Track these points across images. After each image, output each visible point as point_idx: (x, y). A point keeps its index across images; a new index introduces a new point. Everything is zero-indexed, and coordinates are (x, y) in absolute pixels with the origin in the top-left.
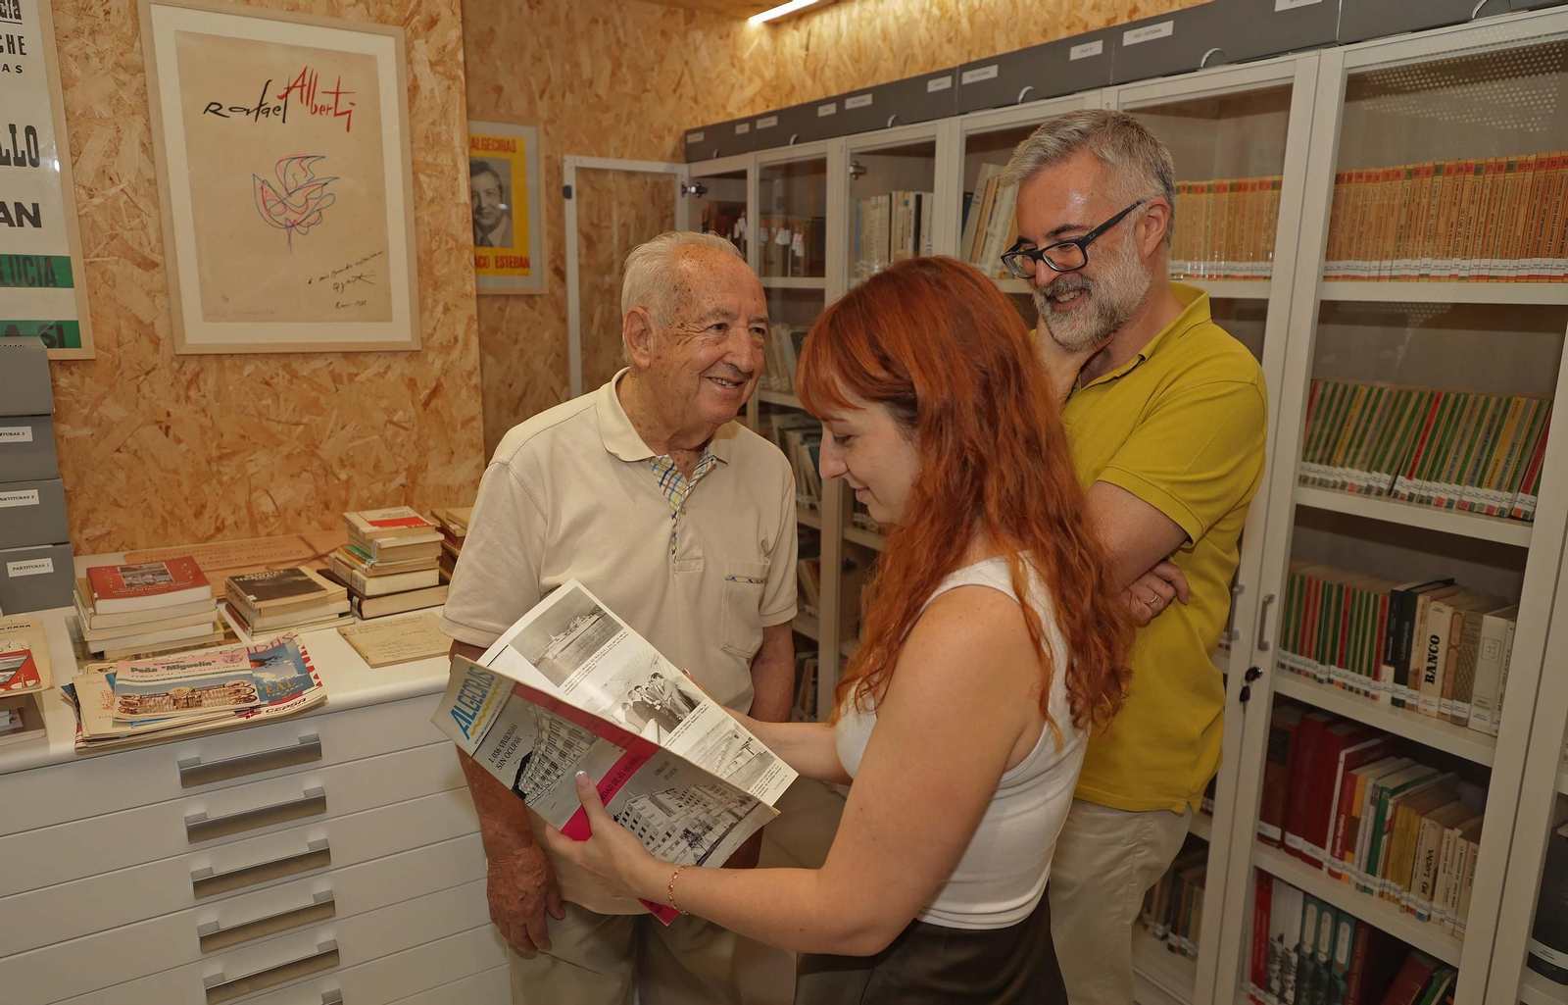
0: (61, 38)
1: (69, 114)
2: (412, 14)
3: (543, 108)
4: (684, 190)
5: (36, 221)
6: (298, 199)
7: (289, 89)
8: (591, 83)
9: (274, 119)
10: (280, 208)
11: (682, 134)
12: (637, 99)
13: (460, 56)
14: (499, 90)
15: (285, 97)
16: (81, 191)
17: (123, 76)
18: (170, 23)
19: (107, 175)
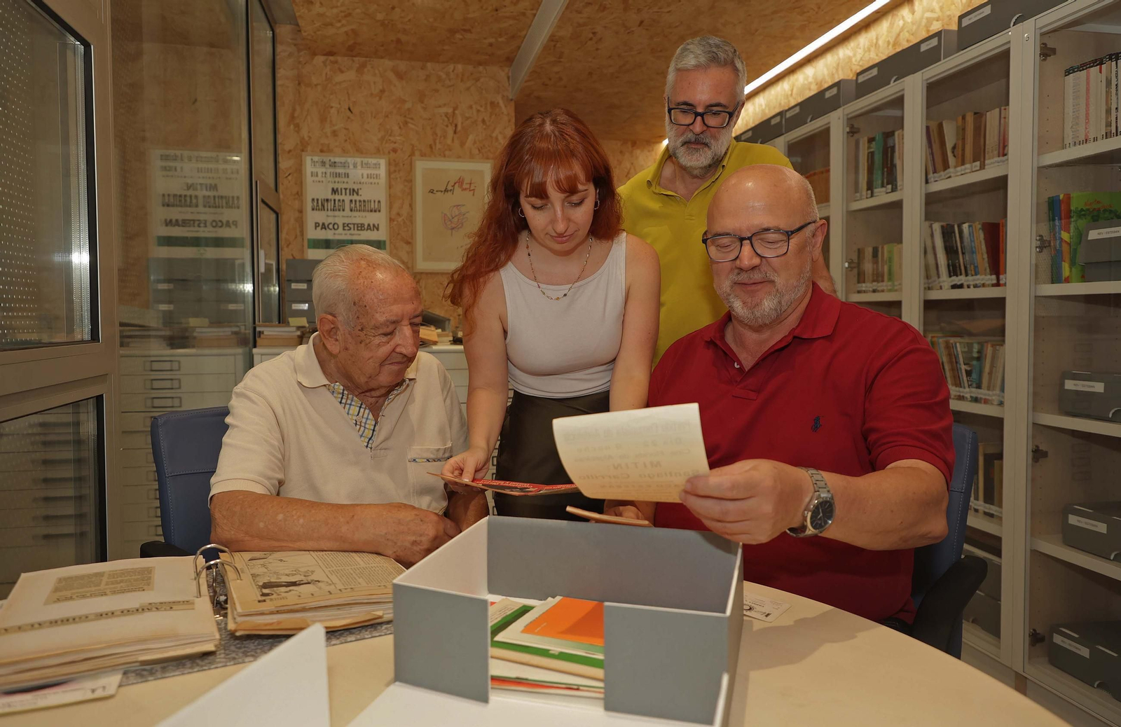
0: (390, 173)
1: (390, 195)
5: (378, 229)
6: (456, 220)
7: (455, 183)
9: (450, 194)
10: (449, 223)
15: (453, 186)
16: (391, 220)
17: (406, 184)
18: (421, 166)
19: (398, 214)
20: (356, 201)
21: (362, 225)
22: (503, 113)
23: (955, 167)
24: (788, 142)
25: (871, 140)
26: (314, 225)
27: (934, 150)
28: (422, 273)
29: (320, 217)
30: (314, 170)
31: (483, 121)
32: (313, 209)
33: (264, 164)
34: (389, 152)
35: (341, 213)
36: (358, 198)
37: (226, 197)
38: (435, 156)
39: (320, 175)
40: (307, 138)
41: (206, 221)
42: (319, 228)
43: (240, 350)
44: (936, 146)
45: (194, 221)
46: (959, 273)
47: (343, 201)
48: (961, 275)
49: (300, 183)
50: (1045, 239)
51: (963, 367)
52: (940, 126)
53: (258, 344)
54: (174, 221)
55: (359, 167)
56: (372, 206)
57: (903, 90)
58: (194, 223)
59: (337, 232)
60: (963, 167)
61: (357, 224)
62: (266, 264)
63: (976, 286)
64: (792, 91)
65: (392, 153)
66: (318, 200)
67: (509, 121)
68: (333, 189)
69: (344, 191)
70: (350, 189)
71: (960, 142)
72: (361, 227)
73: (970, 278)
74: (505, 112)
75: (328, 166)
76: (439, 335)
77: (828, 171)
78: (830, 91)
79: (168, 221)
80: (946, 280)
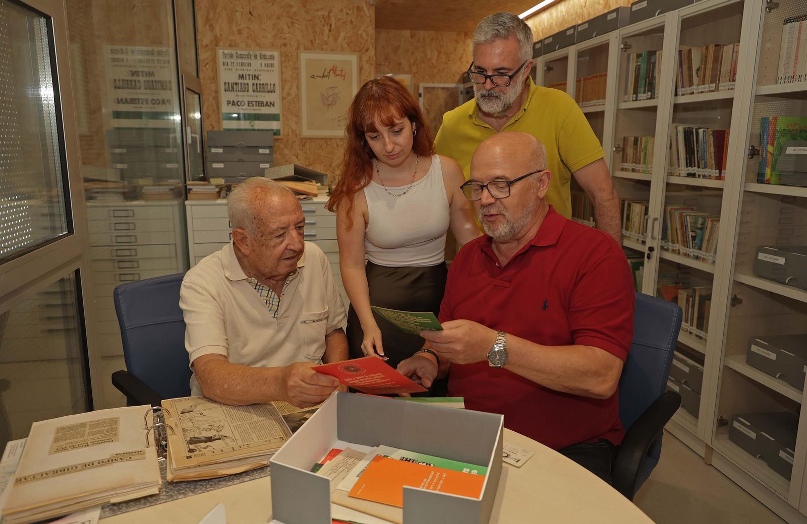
0: (282, 63)
1: (282, 80)
2: (362, 48)
3: (414, 69)
4: (461, 92)
5: (273, 106)
6: (330, 99)
7: (330, 71)
8: (430, 59)
9: (326, 78)
10: (326, 101)
11: (462, 74)
12: (446, 63)
13: (374, 58)
14: (400, 64)
15: (329, 73)
16: (283, 98)
17: (294, 70)
18: (304, 57)
19: (289, 94)
20: (257, 84)
21: (262, 102)
22: (366, 15)
23: (698, 85)
24: (578, 50)
25: (639, 56)
26: (226, 102)
27: (683, 70)
28: (306, 138)
29: (232, 96)
30: (226, 60)
31: (351, 22)
32: (225, 91)
33: (188, 54)
34: (281, 47)
35: (245, 94)
36: (258, 82)
37: (160, 81)
38: (315, 50)
39: (229, 64)
40: (219, 36)
41: (147, 100)
42: (230, 105)
43: (176, 202)
44: (685, 67)
45: (138, 99)
46: (693, 165)
47: (248, 84)
48: (695, 166)
49: (215, 71)
50: (755, 148)
51: (690, 234)
52: (690, 51)
53: (188, 198)
54: (124, 100)
55: (259, 58)
56: (269, 88)
57: (664, 22)
58: (139, 101)
59: (244, 107)
60: (703, 86)
61: (259, 102)
62: (192, 137)
63: (704, 176)
64: (586, 3)
65: (283, 47)
66: (229, 83)
67: (371, 22)
68: (240, 75)
69: (247, 76)
70: (252, 75)
71: (703, 66)
72: (261, 104)
73: (700, 170)
74: (368, 15)
75: (235, 57)
76: (319, 189)
77: (606, 75)
78: (611, 15)
79: (120, 100)
80: (684, 170)
